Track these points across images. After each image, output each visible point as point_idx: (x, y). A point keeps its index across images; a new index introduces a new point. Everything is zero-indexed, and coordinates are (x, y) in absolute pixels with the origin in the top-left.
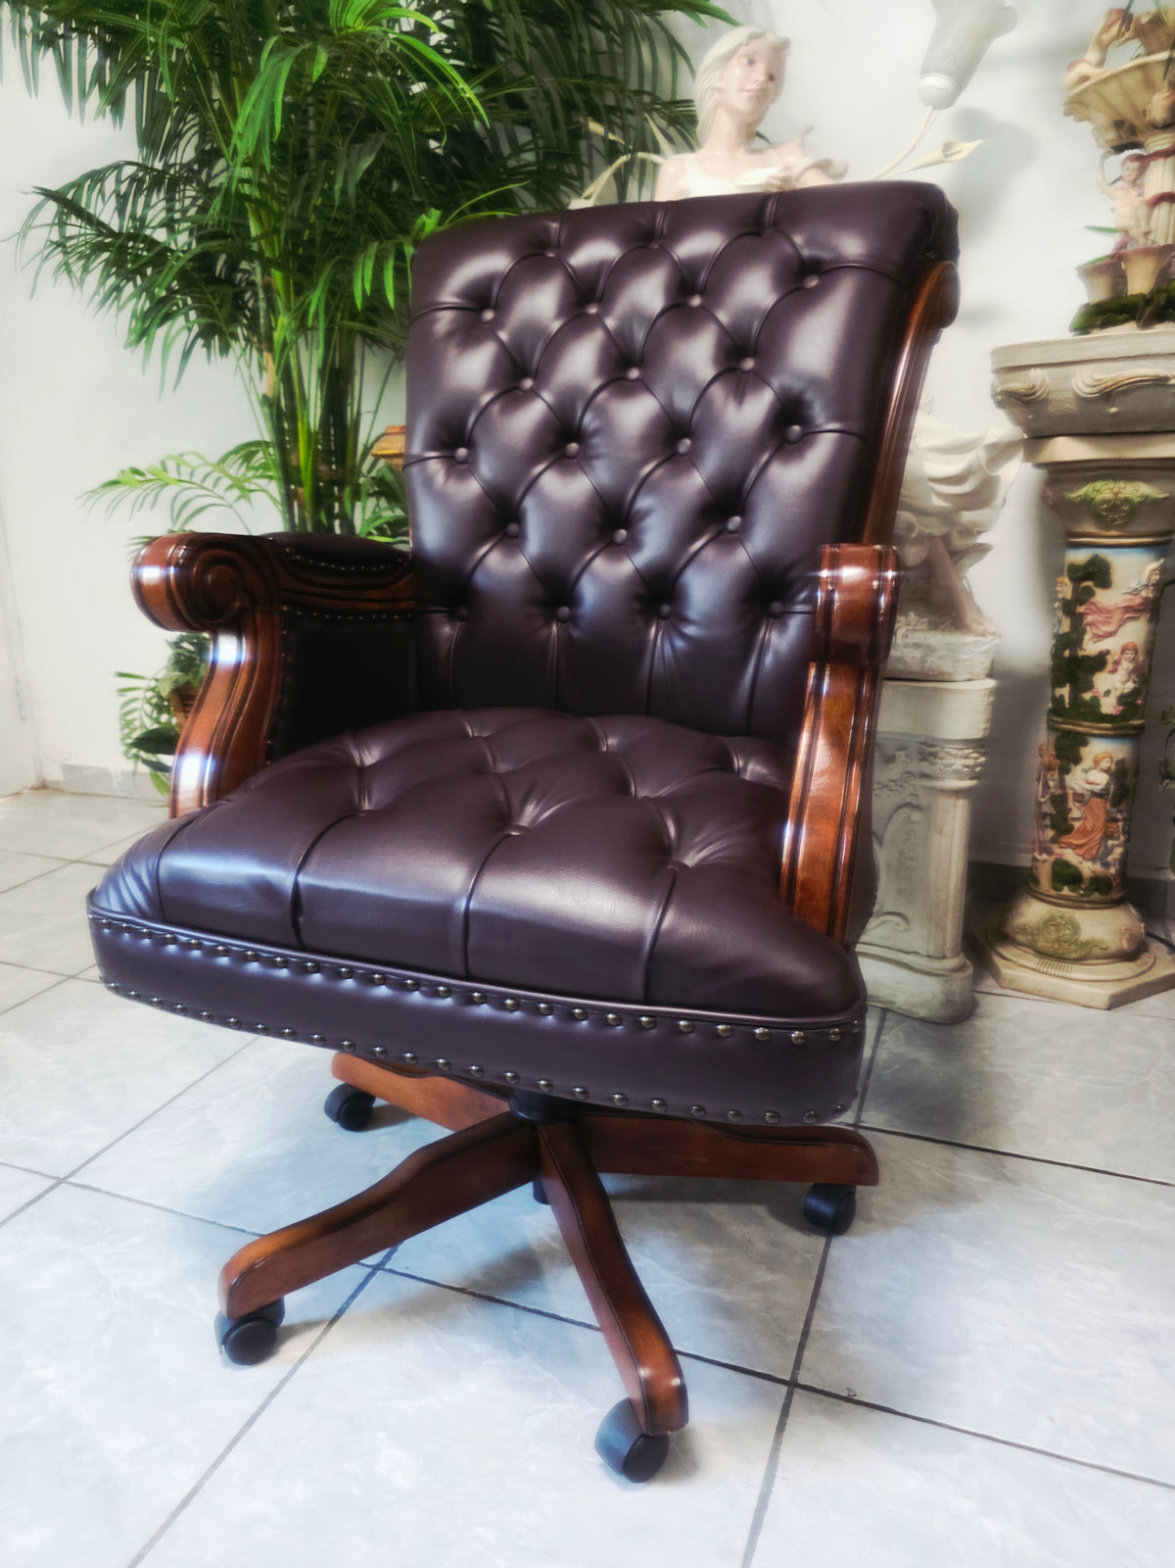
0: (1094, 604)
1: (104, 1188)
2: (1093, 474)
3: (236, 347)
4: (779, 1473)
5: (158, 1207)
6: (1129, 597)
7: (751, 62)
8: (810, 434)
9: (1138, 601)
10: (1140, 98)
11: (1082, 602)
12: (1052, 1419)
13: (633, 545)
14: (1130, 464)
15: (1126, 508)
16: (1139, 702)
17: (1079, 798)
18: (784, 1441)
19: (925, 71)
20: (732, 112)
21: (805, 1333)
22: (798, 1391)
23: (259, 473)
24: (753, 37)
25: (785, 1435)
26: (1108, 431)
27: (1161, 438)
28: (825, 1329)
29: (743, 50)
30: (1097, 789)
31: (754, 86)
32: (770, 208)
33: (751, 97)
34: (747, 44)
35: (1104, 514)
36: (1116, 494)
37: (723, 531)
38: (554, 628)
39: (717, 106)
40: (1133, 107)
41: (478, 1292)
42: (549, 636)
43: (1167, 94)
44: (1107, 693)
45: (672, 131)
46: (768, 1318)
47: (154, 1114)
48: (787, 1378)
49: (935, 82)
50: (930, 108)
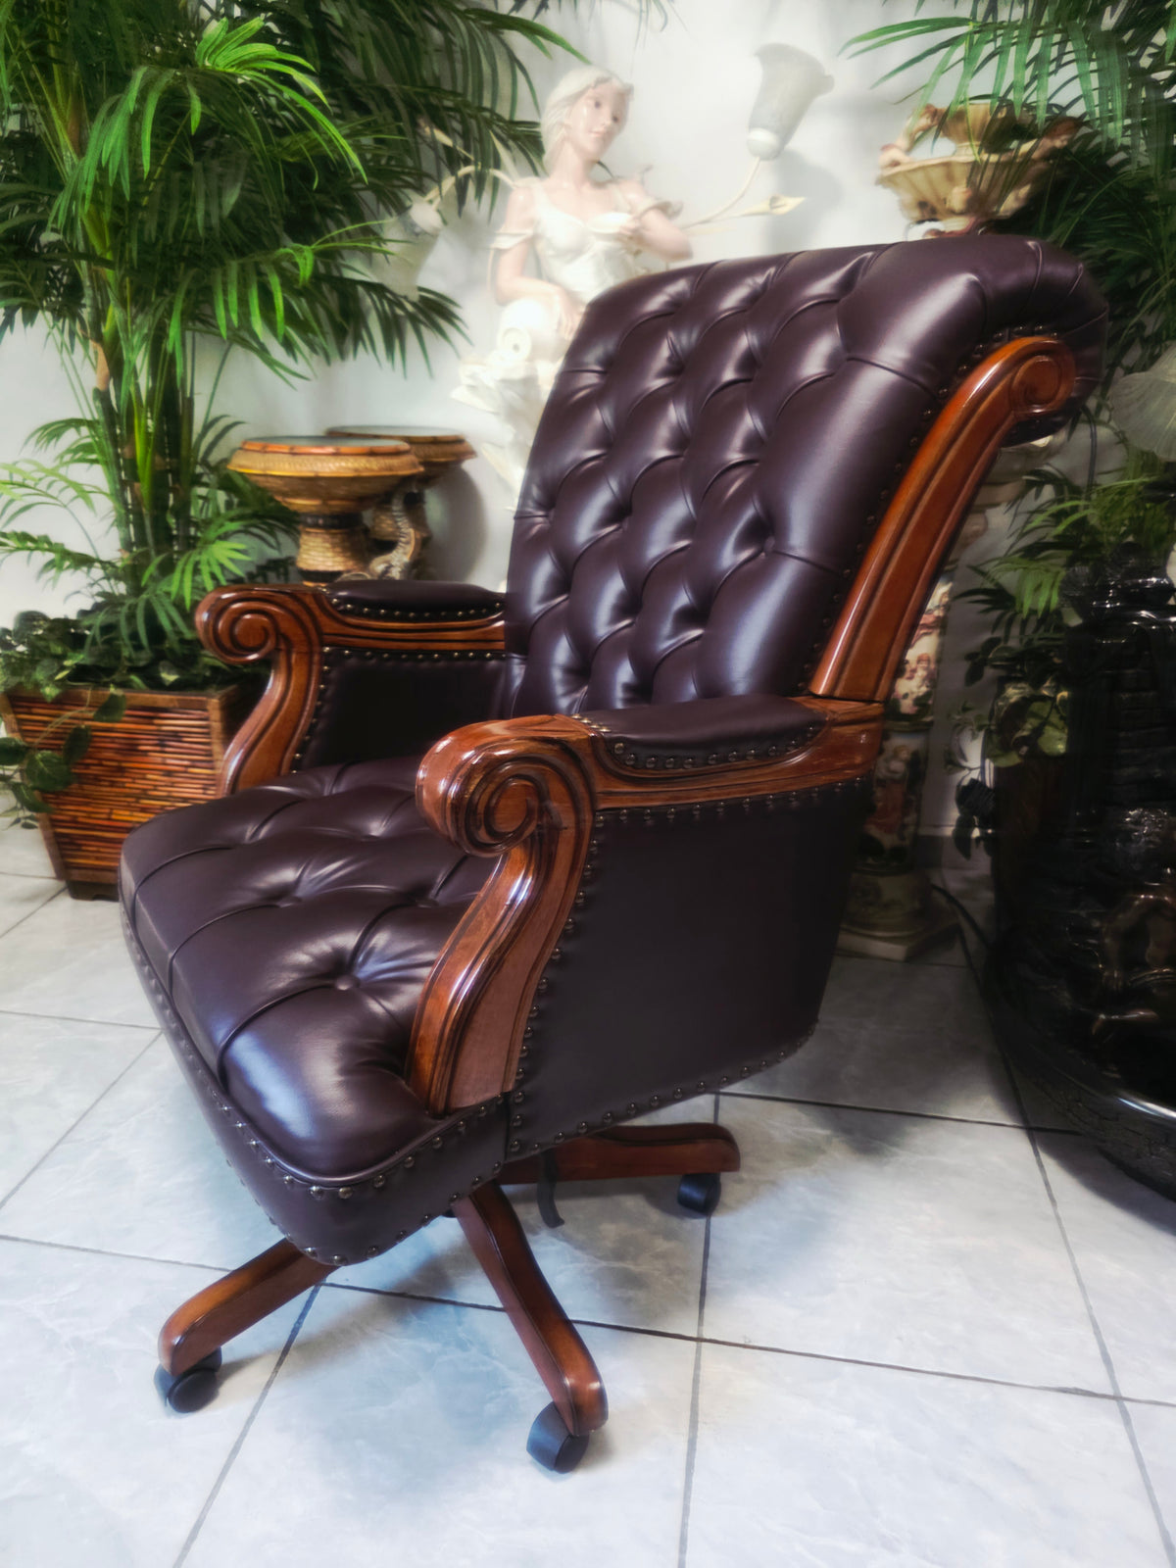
1: (22, 1237)
3: (44, 319)
4: (700, 1418)
7: (598, 105)
9: (931, 620)
10: (942, 188)
16: (930, 702)
17: (882, 783)
18: (700, 1390)
19: (753, 125)
20: (579, 149)
21: (702, 1293)
22: (704, 1344)
23: (78, 456)
24: (600, 81)
25: (700, 1384)
28: (719, 1287)
29: (590, 93)
30: (897, 776)
31: (601, 129)
33: (597, 136)
34: (595, 87)
39: (564, 139)
40: (936, 194)
41: (418, 1295)
43: (965, 189)
44: (906, 696)
45: (511, 143)
46: (671, 1282)
47: (52, 1149)
48: (695, 1335)
49: (764, 137)
50: (757, 158)
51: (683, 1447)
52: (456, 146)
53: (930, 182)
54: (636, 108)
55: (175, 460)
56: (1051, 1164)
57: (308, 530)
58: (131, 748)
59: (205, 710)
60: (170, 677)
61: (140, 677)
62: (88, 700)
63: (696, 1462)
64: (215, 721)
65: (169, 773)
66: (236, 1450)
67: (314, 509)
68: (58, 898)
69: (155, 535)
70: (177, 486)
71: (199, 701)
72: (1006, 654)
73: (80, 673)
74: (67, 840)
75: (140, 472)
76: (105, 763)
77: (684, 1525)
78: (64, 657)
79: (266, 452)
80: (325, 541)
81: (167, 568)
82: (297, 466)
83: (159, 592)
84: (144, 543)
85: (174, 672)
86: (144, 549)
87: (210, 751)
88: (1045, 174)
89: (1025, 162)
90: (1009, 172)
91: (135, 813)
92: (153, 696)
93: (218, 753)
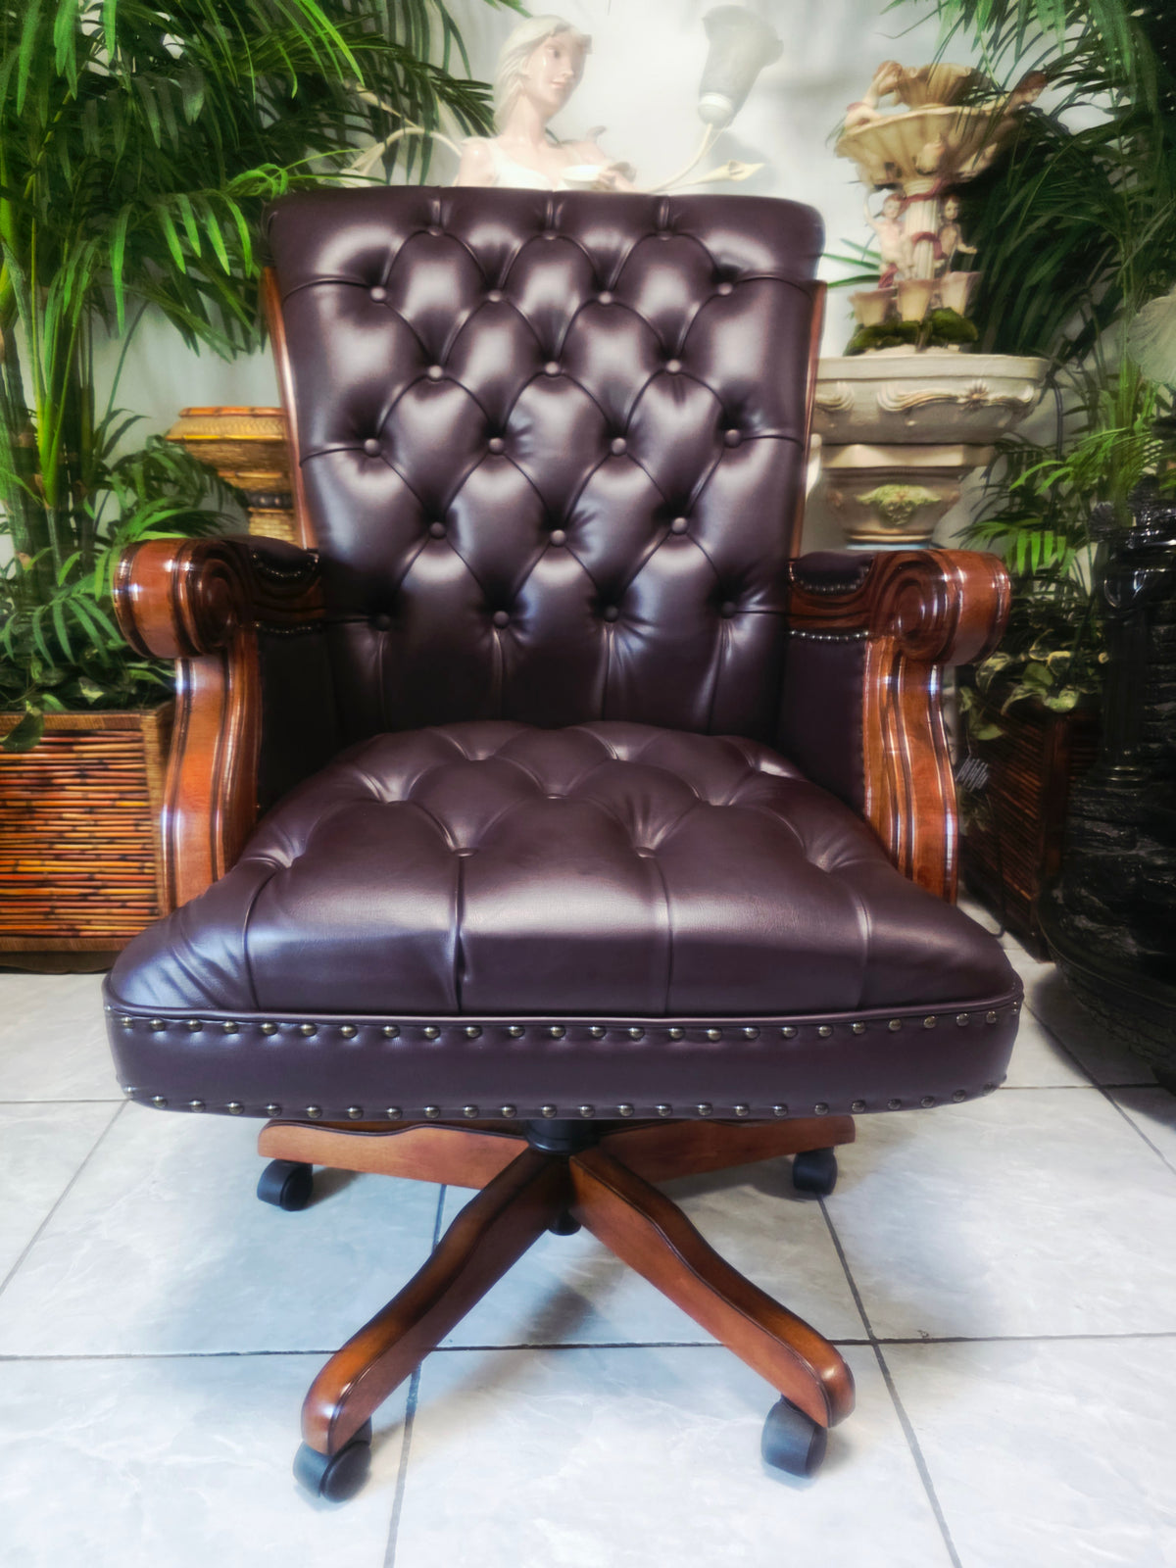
2: (881, 479)
4: (914, 1425)
5: (108, 1357)
7: (557, 55)
8: (747, 440)
10: (913, 145)
12: (1078, 1307)
13: (573, 546)
14: (915, 471)
15: (909, 510)
18: (899, 1395)
19: (704, 90)
20: (537, 101)
21: (855, 1293)
24: (557, 31)
25: (897, 1389)
26: (901, 440)
27: (942, 449)
28: (869, 1285)
29: (549, 41)
31: (562, 80)
32: (663, 211)
33: (558, 91)
34: (554, 35)
35: (890, 514)
36: (902, 497)
37: (670, 532)
38: (496, 636)
39: (520, 92)
40: (906, 152)
41: (541, 1344)
42: (493, 645)
43: (938, 145)
46: (818, 1288)
48: (868, 1338)
49: (717, 102)
50: (710, 126)
52: (385, 107)
53: (902, 138)
54: (591, 62)
55: (75, 454)
56: (1138, 1118)
57: (265, 510)
58: (45, 783)
59: (139, 730)
60: (93, 694)
61: (56, 696)
64: (150, 742)
65: (91, 810)
67: (271, 484)
70: (79, 482)
71: (130, 718)
75: (43, 460)
79: (220, 416)
80: (283, 523)
81: (85, 567)
82: (261, 428)
83: (79, 596)
84: (47, 543)
85: (96, 688)
86: (47, 549)
87: (145, 779)
88: (1009, 134)
89: (997, 116)
90: (981, 127)
91: (47, 863)
92: (71, 717)
93: (155, 780)
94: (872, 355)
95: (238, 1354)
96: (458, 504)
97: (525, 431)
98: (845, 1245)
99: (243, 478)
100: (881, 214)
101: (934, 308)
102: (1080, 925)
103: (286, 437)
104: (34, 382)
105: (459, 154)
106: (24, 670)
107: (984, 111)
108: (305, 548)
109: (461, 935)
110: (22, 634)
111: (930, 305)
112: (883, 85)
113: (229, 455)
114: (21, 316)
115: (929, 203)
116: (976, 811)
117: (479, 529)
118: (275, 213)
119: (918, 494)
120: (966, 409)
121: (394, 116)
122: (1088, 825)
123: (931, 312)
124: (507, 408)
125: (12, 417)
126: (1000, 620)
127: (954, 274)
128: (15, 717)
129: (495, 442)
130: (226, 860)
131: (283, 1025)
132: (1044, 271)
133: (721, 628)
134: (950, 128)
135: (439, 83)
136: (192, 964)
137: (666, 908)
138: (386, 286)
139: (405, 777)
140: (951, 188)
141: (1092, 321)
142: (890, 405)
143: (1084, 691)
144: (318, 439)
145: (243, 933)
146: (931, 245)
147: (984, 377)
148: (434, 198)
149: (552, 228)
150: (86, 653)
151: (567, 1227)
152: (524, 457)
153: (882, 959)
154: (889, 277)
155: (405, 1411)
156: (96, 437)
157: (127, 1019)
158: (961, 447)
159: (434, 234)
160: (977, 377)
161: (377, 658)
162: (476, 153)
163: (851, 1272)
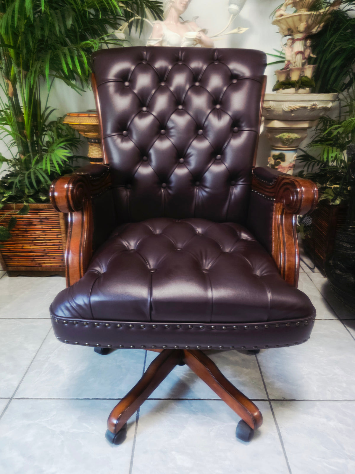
0: (281, 166)
1: (29, 397)
2: (282, 131)
4: (279, 426)
5: (54, 399)
6: (289, 164)
8: (240, 131)
9: (291, 165)
10: (297, 23)
11: (277, 165)
12: (329, 391)
13: (186, 163)
14: (294, 129)
15: (291, 140)
18: (275, 417)
19: (230, 4)
20: (177, 10)
21: (264, 385)
22: (271, 402)
25: (274, 415)
26: (290, 120)
27: (301, 122)
28: (268, 382)
31: (185, 3)
32: (216, 54)
33: (183, 6)
35: (285, 142)
36: (289, 137)
37: (216, 159)
38: (162, 190)
39: (171, 7)
40: (295, 26)
41: (174, 398)
42: (161, 194)
43: (305, 24)
46: (253, 383)
47: (30, 365)
48: (267, 399)
49: (234, 7)
50: (232, 15)
51: (277, 437)
52: (128, 9)
53: (293, 22)
55: (36, 122)
56: (350, 330)
57: (92, 144)
58: (30, 223)
60: (44, 198)
61: (32, 198)
62: (14, 208)
63: (283, 441)
65: (44, 231)
66: (132, 462)
67: (95, 136)
68: (4, 277)
69: (32, 149)
70: (37, 131)
72: (310, 175)
73: (10, 198)
74: (7, 257)
75: (26, 126)
76: (20, 229)
77: (287, 463)
78: (4, 193)
79: (79, 117)
80: (99, 148)
81: (40, 160)
82: (92, 121)
83: (38, 169)
84: (29, 152)
85: (44, 196)
86: (29, 154)
87: (59, 223)
88: (329, 19)
89: (325, 14)
90: (319, 18)
91: (32, 246)
92: (37, 205)
93: (62, 223)
94: (281, 91)
95: (89, 399)
96: (152, 151)
97: (172, 128)
98: (262, 369)
99: (86, 135)
100: (286, 44)
101: (301, 75)
102: (337, 273)
103: (99, 124)
104: (23, 102)
105: (153, 26)
106: (23, 190)
107: (321, 13)
108: (105, 163)
109: (151, 300)
110: (22, 180)
111: (300, 75)
112: (288, 4)
113: (82, 128)
114: (18, 81)
115: (301, 41)
116: (308, 231)
117: (158, 159)
118: (95, 58)
119: (294, 136)
120: (310, 111)
121: (131, 13)
122: (341, 243)
123: (301, 77)
124: (166, 121)
125: (17, 112)
126: (314, 204)
127: (308, 65)
128: (21, 205)
129: (163, 131)
130: (84, 270)
131: (101, 323)
132: (337, 63)
133: (230, 189)
134: (309, 18)
135: (146, 2)
136: (74, 305)
137: (211, 290)
138: (129, 81)
139: (135, 241)
140: (308, 36)
141: (352, 78)
142: (286, 109)
143: (343, 199)
144: (109, 132)
145: (89, 297)
146: (302, 55)
147: (316, 101)
148: (144, 51)
149: (181, 60)
150: (41, 186)
151: (182, 364)
152: (171, 136)
153: (275, 306)
154: (287, 66)
155: (136, 418)
156: (42, 116)
157: (57, 320)
158: (308, 122)
159: (144, 63)
160: (314, 101)
161: (127, 198)
162: (158, 27)
163: (264, 378)
